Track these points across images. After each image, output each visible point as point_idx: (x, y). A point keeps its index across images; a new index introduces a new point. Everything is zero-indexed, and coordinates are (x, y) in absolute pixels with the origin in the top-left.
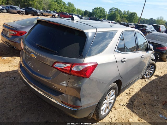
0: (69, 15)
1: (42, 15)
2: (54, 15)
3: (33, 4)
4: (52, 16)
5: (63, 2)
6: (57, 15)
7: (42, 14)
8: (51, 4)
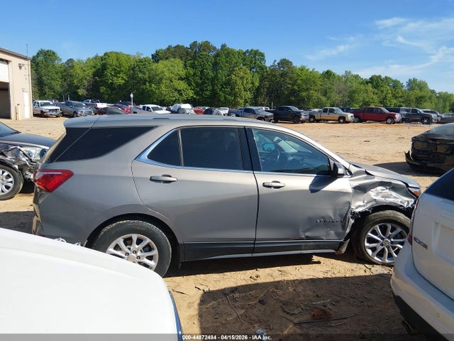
0: (387, 111)
1: (312, 119)
2: (344, 118)
3: (309, 98)
4: (337, 119)
5: (394, 81)
6: (350, 116)
7: (314, 117)
8: (354, 92)
